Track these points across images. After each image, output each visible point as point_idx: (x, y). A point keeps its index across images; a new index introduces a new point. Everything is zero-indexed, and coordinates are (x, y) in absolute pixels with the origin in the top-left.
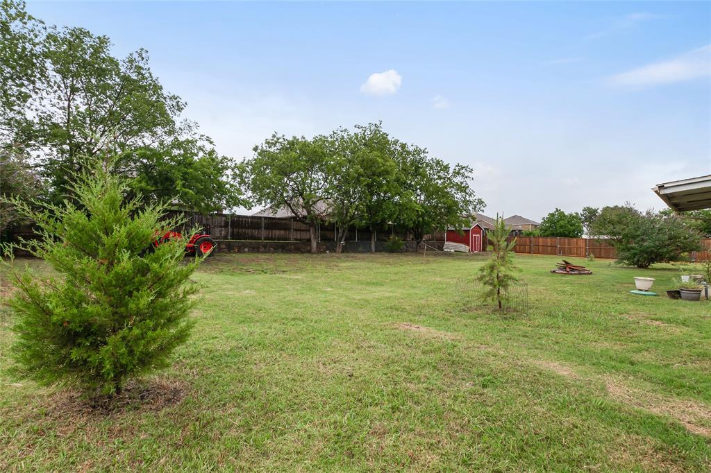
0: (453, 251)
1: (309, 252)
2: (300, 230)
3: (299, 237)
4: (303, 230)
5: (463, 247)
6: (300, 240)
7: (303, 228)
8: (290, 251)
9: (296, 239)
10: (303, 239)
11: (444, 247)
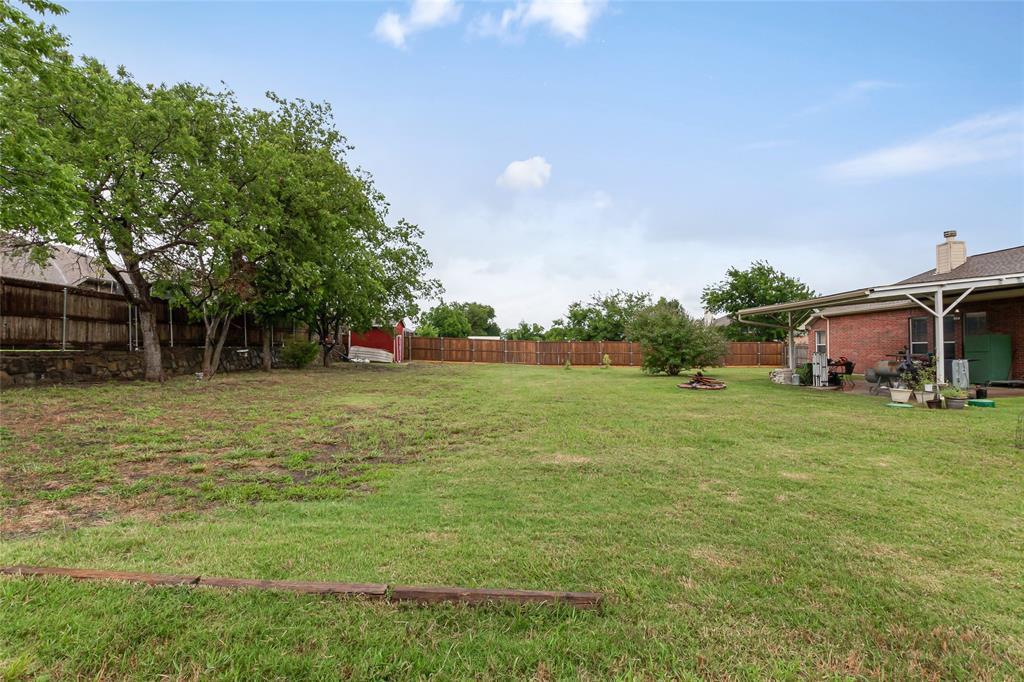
0: (367, 361)
1: (142, 377)
2: (87, 320)
3: (82, 339)
4: (94, 320)
5: (384, 356)
6: (86, 345)
7: (95, 314)
8: (60, 378)
9: (75, 344)
10: (93, 344)
11: (350, 356)
